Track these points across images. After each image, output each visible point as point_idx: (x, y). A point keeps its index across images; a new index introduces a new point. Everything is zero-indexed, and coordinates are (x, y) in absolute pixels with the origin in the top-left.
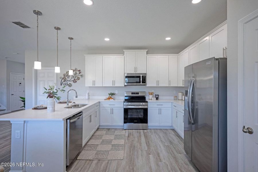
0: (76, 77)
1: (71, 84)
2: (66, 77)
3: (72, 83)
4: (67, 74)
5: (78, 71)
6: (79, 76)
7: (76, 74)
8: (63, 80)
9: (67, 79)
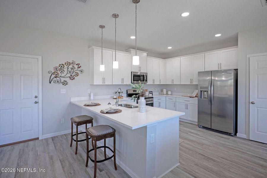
0: (74, 73)
1: (66, 81)
2: (59, 72)
3: (68, 80)
4: (60, 67)
5: (77, 65)
6: (77, 71)
7: (74, 69)
8: (53, 76)
9: (60, 74)
